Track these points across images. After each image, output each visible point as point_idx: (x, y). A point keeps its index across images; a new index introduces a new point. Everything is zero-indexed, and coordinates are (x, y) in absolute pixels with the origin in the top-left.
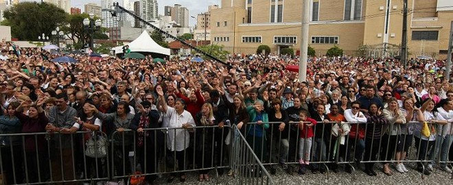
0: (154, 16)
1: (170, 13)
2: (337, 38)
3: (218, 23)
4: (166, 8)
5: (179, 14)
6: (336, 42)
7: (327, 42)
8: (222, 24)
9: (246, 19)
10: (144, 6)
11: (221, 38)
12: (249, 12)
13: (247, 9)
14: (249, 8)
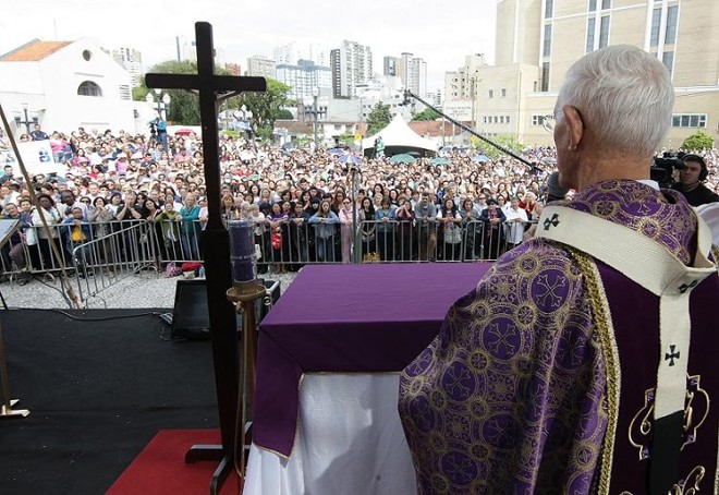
0: (366, 75)
1: (394, 68)
2: (703, 118)
3: (491, 92)
4: (387, 60)
5: (409, 71)
6: (702, 124)
7: (685, 124)
8: (498, 94)
9: (540, 84)
10: (349, 58)
11: (496, 118)
12: (545, 71)
13: (541, 65)
14: (544, 64)
